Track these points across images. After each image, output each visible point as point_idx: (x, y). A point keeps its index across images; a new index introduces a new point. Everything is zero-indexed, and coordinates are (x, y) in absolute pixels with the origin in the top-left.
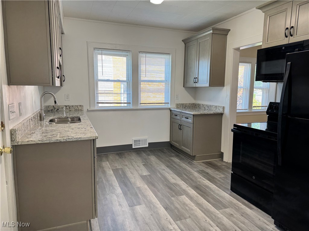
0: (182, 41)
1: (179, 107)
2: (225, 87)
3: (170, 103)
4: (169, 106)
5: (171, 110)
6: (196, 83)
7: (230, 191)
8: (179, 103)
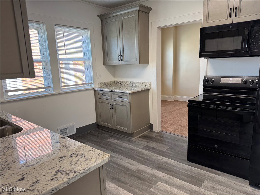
0: (98, 16)
1: (102, 86)
2: (150, 64)
3: (93, 83)
4: (93, 86)
5: (95, 91)
6: (122, 60)
7: (187, 162)
8: (102, 82)
